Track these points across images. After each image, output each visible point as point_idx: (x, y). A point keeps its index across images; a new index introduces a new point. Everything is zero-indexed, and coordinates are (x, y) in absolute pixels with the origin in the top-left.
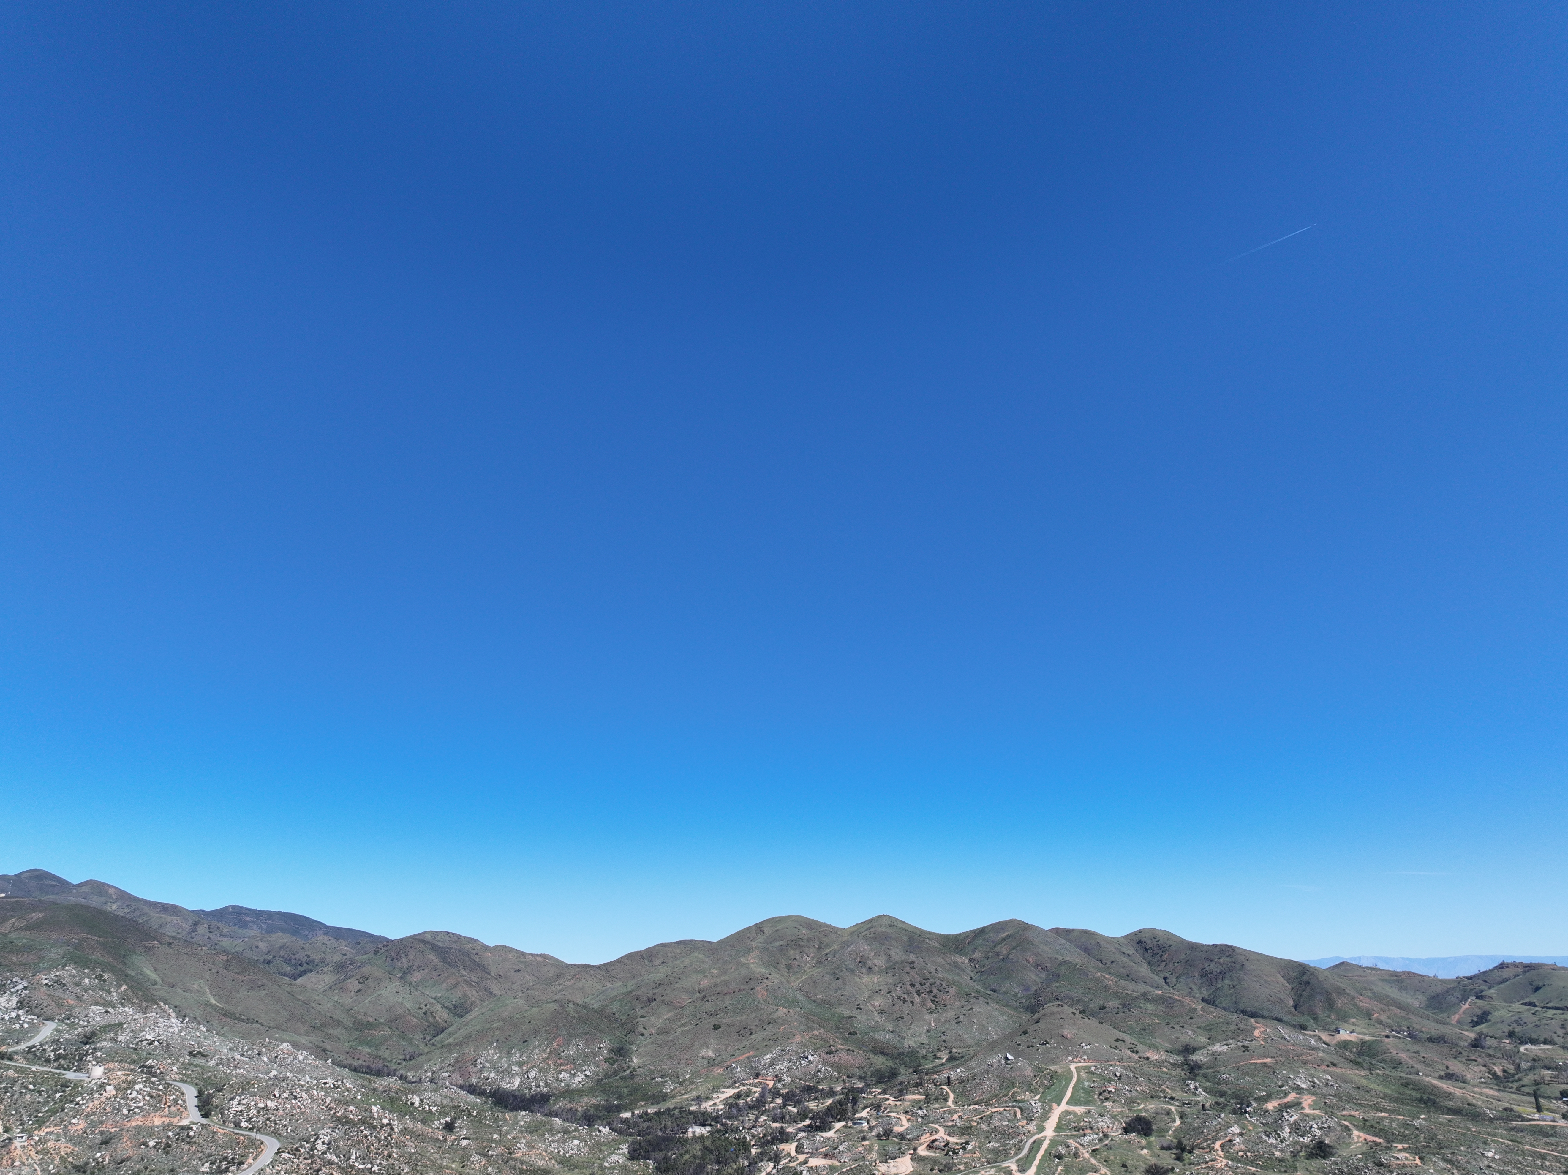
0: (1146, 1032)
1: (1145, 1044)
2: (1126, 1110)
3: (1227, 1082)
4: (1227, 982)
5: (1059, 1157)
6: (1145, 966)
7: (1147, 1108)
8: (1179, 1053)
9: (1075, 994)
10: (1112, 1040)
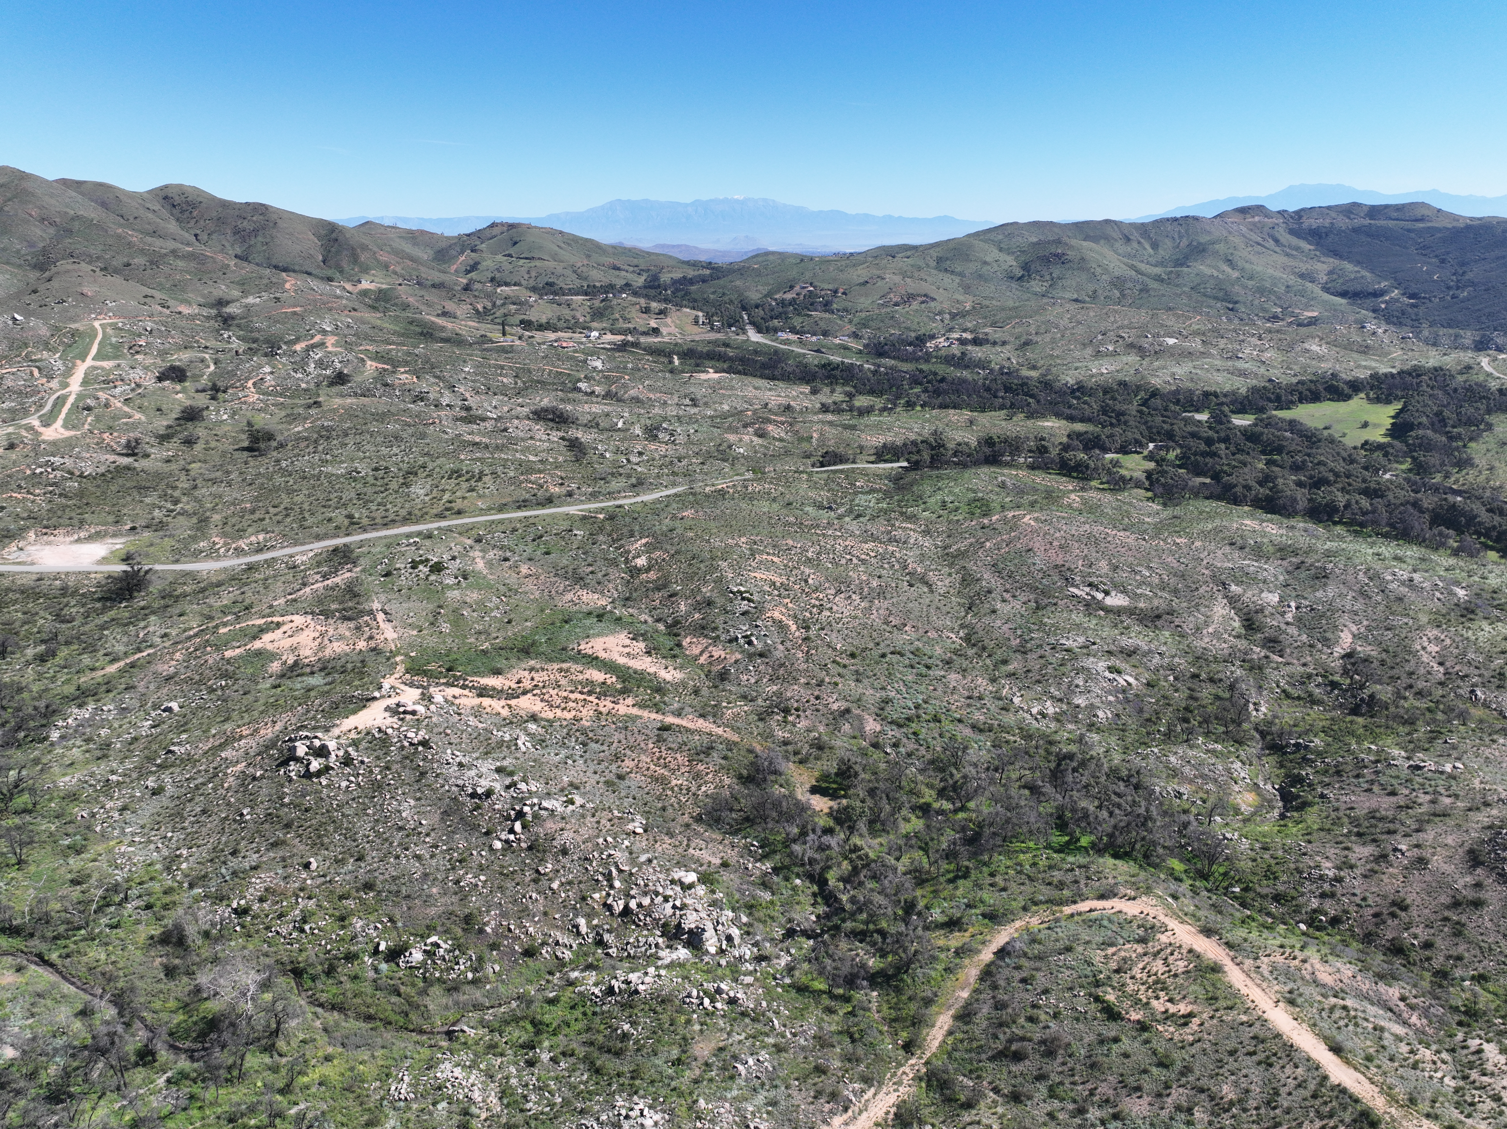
0: (177, 288)
1: (176, 299)
2: (158, 361)
3: (259, 330)
4: (260, 239)
5: (89, 409)
6: (174, 222)
7: (180, 358)
8: (212, 306)
9: (93, 251)
10: (140, 297)
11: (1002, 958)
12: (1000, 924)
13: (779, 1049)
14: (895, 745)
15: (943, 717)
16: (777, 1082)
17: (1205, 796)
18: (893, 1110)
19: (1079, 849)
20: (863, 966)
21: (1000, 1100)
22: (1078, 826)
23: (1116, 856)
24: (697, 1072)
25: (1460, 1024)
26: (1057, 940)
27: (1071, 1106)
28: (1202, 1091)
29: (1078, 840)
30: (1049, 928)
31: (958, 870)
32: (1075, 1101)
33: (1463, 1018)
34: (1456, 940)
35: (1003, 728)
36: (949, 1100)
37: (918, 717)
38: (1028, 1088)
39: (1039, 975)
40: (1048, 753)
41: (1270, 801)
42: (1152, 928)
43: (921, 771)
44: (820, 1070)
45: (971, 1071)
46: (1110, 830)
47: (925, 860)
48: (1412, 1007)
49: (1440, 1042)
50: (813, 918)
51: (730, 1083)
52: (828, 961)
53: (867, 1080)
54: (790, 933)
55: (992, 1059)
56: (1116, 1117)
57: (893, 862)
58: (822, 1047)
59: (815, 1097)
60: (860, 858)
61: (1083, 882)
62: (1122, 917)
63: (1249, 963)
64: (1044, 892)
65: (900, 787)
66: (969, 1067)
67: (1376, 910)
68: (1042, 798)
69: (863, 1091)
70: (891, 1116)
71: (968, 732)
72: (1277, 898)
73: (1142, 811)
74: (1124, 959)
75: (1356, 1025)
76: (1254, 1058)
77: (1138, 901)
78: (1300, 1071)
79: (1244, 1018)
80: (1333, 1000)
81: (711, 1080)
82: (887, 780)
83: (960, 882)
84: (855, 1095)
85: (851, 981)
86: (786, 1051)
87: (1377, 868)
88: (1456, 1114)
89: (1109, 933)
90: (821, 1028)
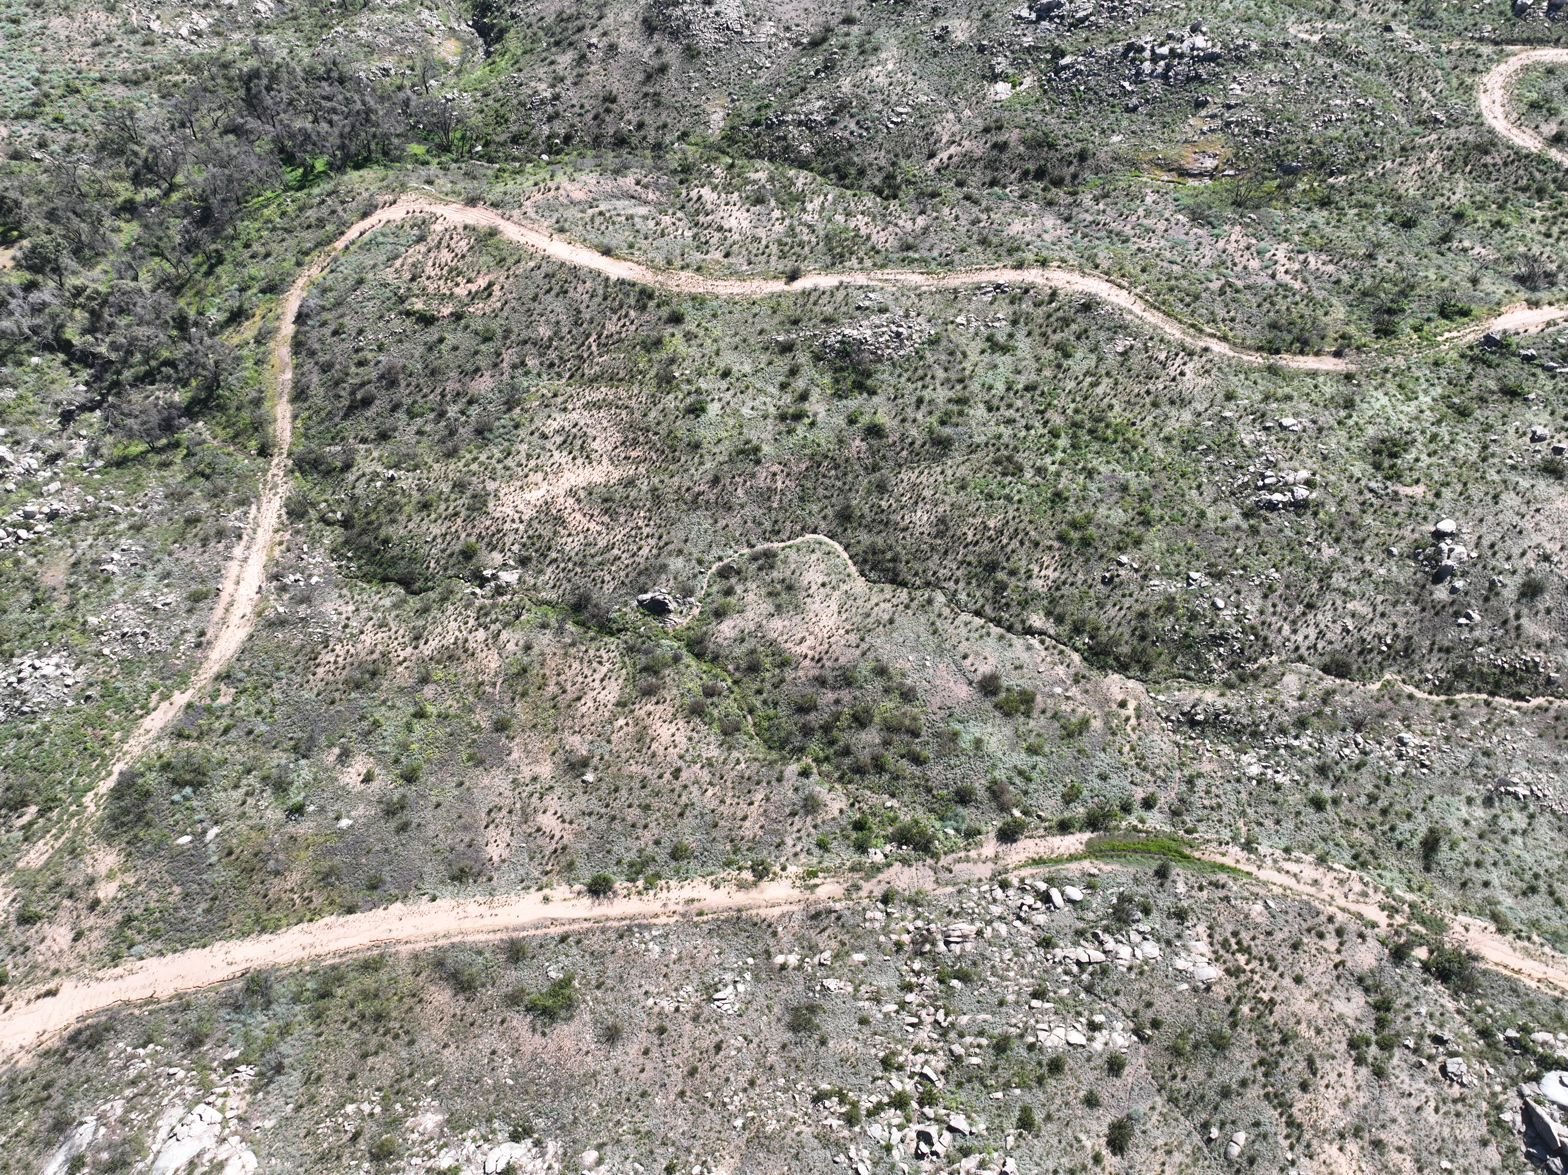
11: (304, 323)
12: (283, 292)
13: (137, 528)
14: (42, 145)
15: (78, 84)
16: (157, 556)
17: (410, 63)
18: (283, 511)
19: (318, 176)
20: (171, 405)
21: (371, 446)
22: (305, 151)
23: (358, 167)
24: (66, 599)
25: (681, 182)
26: (346, 279)
27: (432, 416)
28: (525, 342)
29: (313, 167)
30: (332, 271)
31: (209, 258)
32: (433, 410)
33: (682, 176)
34: (658, 110)
35: (162, 69)
36: (328, 473)
37: (47, 96)
38: (389, 423)
39: (346, 320)
40: (230, 80)
41: (470, 42)
42: (424, 222)
43: (97, 164)
44: (192, 521)
45: (333, 438)
46: (338, 142)
47: (167, 265)
48: (646, 187)
49: (673, 205)
50: (82, 388)
51: (108, 587)
52: (130, 422)
53: (243, 502)
54: (67, 417)
55: (345, 417)
56: (470, 402)
57: (132, 284)
58: (180, 500)
59: (204, 546)
60: (89, 298)
61: (339, 209)
62: (392, 226)
63: (516, 213)
64: (309, 238)
65: (84, 196)
66: (329, 436)
67: (594, 112)
68: (252, 137)
69: (245, 513)
70: (285, 517)
71: (121, 91)
72: (516, 140)
73: (359, 106)
74: (414, 265)
75: (614, 223)
76: (553, 293)
77: (399, 203)
78: (588, 284)
79: (532, 264)
80: (590, 212)
81: (86, 596)
82: (61, 193)
83: (219, 270)
84: (240, 520)
85: (168, 426)
86: (146, 526)
87: (581, 71)
88: (699, 256)
89: (389, 247)
90: (167, 486)
